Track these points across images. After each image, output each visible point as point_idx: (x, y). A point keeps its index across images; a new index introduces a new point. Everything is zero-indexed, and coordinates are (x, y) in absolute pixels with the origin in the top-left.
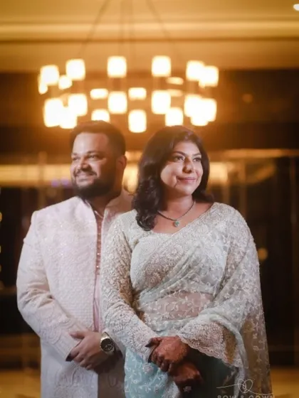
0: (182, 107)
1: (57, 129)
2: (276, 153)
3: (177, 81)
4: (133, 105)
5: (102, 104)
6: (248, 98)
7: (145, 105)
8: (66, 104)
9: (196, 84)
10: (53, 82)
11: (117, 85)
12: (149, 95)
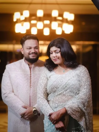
0: (62, 27)
1: (19, 34)
2: (92, 43)
3: (60, 18)
4: (45, 26)
5: (35, 25)
6: (84, 23)
7: (49, 26)
8: (22, 25)
9: (67, 19)
10: (18, 18)
11: (40, 19)
12: (51, 23)
